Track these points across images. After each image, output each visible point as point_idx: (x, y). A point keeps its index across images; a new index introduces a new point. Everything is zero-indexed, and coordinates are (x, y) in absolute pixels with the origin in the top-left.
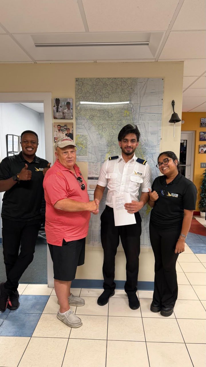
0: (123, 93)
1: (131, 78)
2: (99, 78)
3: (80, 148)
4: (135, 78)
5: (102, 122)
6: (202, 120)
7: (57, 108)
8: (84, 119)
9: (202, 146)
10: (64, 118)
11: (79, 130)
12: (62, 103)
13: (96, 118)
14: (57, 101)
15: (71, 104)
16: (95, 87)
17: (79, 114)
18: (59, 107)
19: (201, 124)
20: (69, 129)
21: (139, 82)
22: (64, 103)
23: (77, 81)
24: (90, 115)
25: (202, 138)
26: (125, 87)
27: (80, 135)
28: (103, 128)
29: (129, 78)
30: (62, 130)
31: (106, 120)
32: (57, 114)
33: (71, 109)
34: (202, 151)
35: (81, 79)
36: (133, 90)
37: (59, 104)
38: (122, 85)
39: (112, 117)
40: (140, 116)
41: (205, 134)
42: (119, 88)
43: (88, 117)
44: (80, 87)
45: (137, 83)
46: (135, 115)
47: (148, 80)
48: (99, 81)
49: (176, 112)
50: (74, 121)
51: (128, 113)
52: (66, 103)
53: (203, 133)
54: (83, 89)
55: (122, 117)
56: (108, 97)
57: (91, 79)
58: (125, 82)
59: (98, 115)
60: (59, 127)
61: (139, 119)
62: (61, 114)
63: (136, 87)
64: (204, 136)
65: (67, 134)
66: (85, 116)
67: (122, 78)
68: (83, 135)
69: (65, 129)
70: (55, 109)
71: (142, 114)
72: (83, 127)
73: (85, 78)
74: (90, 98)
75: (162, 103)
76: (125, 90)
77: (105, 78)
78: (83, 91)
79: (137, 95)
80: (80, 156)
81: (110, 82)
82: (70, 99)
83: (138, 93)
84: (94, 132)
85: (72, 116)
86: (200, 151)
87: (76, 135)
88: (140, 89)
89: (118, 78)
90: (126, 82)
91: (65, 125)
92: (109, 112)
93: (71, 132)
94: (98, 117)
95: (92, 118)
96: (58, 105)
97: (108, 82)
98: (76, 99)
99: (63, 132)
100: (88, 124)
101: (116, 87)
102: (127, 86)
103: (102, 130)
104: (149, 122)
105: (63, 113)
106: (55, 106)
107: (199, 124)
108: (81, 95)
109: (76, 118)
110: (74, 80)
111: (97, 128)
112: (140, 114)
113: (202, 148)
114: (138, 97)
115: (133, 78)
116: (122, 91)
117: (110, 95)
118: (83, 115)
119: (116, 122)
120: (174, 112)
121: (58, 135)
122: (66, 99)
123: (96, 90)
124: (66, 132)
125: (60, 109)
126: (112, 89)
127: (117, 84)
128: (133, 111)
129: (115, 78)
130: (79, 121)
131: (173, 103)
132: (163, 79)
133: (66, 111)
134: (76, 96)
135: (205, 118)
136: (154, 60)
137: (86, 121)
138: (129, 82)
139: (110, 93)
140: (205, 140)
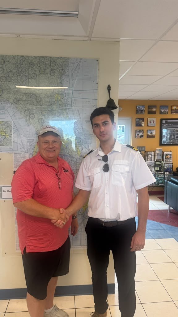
0: (52, 74)
1: (61, 57)
2: (23, 56)
3: (4, 137)
4: (66, 58)
5: (29, 107)
6: (138, 108)
8: (7, 103)
9: (138, 131)
11: (2, 116)
13: (21, 102)
16: (19, 66)
19: (137, 111)
21: (70, 63)
24: (14, 98)
25: (138, 124)
26: (55, 68)
27: (3, 122)
28: (31, 113)
29: (58, 58)
31: (34, 105)
34: (138, 135)
35: (2, 56)
36: (64, 71)
38: (52, 65)
39: (40, 101)
40: (74, 101)
41: (140, 120)
42: (48, 68)
43: (11, 101)
44: (1, 66)
45: (68, 64)
46: (67, 100)
47: (80, 61)
48: (24, 60)
49: (112, 98)
51: (59, 98)
53: (139, 120)
54: (4, 68)
55: (53, 102)
56: (36, 79)
57: (14, 57)
58: (54, 61)
59: (24, 98)
61: (72, 104)
63: (67, 69)
66: (8, 99)
67: (51, 57)
68: (6, 122)
71: (75, 99)
72: (6, 112)
73: (6, 56)
75: (97, 87)
76: (55, 71)
77: (31, 57)
78: (5, 71)
79: (69, 76)
80: (3, 147)
81: (37, 62)
83: (70, 74)
84: (20, 118)
86: (136, 136)
88: (72, 71)
89: (47, 57)
90: (56, 62)
92: (37, 95)
94: (23, 101)
95: (16, 101)
97: (35, 61)
100: (12, 109)
101: (44, 68)
102: (58, 66)
103: (29, 116)
104: (83, 108)
107: (135, 111)
108: (2, 75)
111: (23, 114)
112: (73, 99)
113: (138, 133)
114: (69, 79)
115: (64, 58)
116: (52, 72)
117: (37, 77)
118: (5, 98)
119: (46, 107)
120: (110, 98)
123: (20, 70)
126: (39, 69)
127: (46, 64)
128: (64, 95)
129: (43, 57)
130: (0, 105)
131: (109, 88)
132: (97, 61)
135: (140, 105)
136: (86, 39)
137: (9, 105)
138: (59, 62)
139: (37, 74)
140: (141, 125)
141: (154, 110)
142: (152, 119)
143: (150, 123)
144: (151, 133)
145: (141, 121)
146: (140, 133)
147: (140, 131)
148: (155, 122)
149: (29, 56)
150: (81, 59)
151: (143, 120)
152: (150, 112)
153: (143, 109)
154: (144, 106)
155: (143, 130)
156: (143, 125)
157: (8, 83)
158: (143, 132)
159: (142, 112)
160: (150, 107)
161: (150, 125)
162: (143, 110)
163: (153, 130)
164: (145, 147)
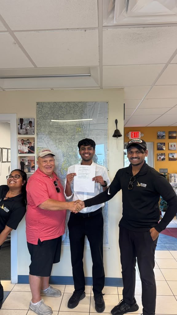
0: (75, 114)
2: (55, 102)
4: (85, 102)
5: (59, 137)
6: (158, 133)
7: (21, 126)
8: (44, 135)
9: (160, 155)
10: (27, 134)
11: (40, 144)
12: (25, 122)
13: (54, 133)
14: (21, 120)
15: (33, 123)
16: (52, 109)
17: (39, 131)
18: (23, 125)
19: (158, 136)
20: (31, 143)
21: (88, 105)
22: (27, 122)
23: (38, 104)
24: (48, 131)
25: (159, 148)
26: (77, 109)
27: (41, 147)
28: (60, 141)
29: (80, 102)
30: (25, 144)
31: (62, 135)
32: (21, 131)
33: (33, 126)
34: (160, 158)
35: (41, 103)
36: (84, 111)
37: (23, 122)
38: (75, 107)
39: (66, 133)
40: (90, 132)
42: (72, 110)
43: (47, 133)
44: (40, 109)
45: (86, 106)
46: (86, 131)
47: (95, 104)
48: (56, 105)
50: (35, 136)
51: (80, 130)
52: (28, 122)
53: (160, 144)
54: (43, 111)
55: (75, 133)
56: (63, 117)
57: (49, 103)
58: (77, 105)
59: (55, 131)
60: (23, 141)
61: (89, 134)
62: (24, 130)
63: (86, 109)
64: (161, 146)
65: (29, 146)
67: (74, 102)
69: (27, 142)
70: (19, 126)
71: (91, 130)
72: (43, 141)
73: (44, 102)
74: (49, 118)
75: (107, 121)
76: (77, 111)
77: (61, 102)
78: (43, 113)
79: (87, 115)
81: (65, 106)
82: (32, 118)
83: (88, 113)
84: (52, 145)
85: (34, 132)
86: (158, 159)
87: (37, 147)
88: (89, 111)
89: (71, 102)
91: (28, 140)
92: (64, 129)
93: (32, 145)
95: (50, 133)
96: (22, 124)
97: (63, 105)
98: (37, 118)
99: (26, 145)
100: (47, 138)
101: (70, 109)
102: (79, 108)
103: (58, 143)
104: (97, 137)
105: (26, 130)
106: (19, 124)
107: (156, 137)
108: (41, 115)
109: (37, 134)
110: (35, 104)
111: (55, 142)
112: (90, 130)
113: (160, 156)
114: (87, 117)
115: (83, 102)
116: (75, 112)
117: (65, 116)
118: (43, 131)
119: (70, 136)
120: (117, 129)
121: (22, 148)
122: (29, 119)
123: (53, 112)
124: (28, 145)
125: (24, 127)
126: (66, 110)
127: (71, 107)
128: (83, 128)
129: (69, 102)
130: (39, 136)
131: (116, 122)
132: (107, 103)
133: (28, 128)
134: (37, 116)
135: (161, 131)
136: (99, 88)
137: (45, 136)
138: (80, 105)
139: (65, 114)
140: (162, 149)
141: (175, 135)
142: (173, 144)
143: (171, 147)
144: (173, 156)
145: (163, 145)
146: (161, 156)
147: (162, 154)
148: (176, 146)
149: (59, 102)
150: (96, 102)
151: (164, 144)
152: (171, 137)
153: (164, 134)
154: (164, 132)
155: (164, 154)
156: (164, 149)
157: (45, 121)
158: (165, 155)
159: (163, 137)
160: (170, 133)
161: (171, 149)
162: (164, 136)
163: (174, 154)
164: (167, 169)
